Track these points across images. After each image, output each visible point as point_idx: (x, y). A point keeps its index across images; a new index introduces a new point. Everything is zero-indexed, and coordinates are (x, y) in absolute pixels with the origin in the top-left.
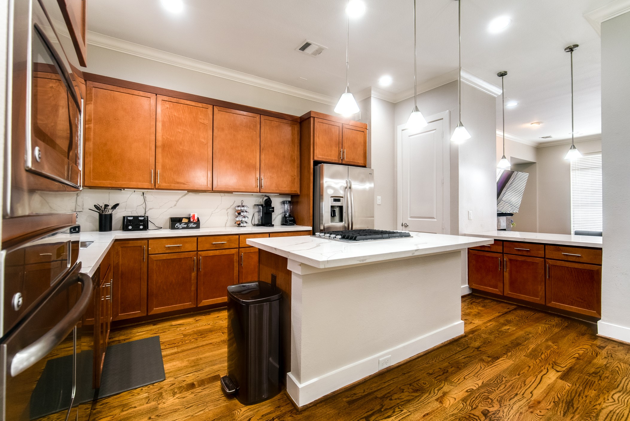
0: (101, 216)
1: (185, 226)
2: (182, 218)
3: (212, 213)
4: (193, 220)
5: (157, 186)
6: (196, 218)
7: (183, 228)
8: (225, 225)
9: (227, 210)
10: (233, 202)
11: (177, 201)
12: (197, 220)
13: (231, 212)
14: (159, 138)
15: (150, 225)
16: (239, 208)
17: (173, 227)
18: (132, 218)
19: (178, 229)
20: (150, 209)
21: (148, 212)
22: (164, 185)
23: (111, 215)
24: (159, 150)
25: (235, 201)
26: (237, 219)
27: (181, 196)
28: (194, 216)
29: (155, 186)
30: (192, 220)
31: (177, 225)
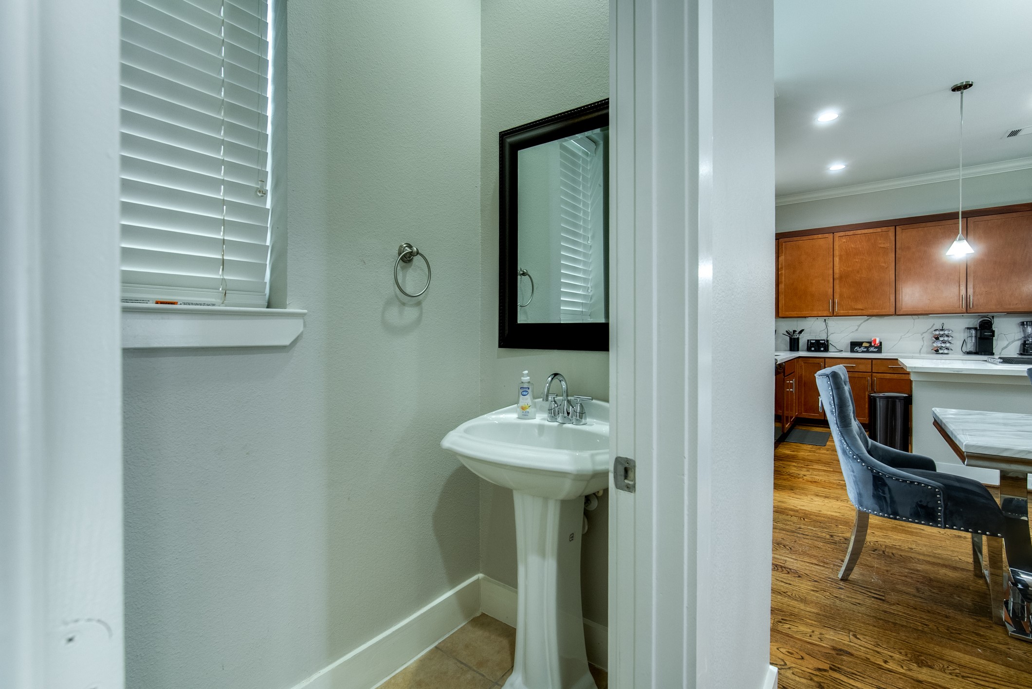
0: (791, 339)
1: (865, 350)
2: (863, 342)
3: (901, 338)
4: (875, 345)
5: (835, 314)
6: (877, 342)
7: (863, 352)
8: (920, 352)
9: (922, 335)
10: (932, 325)
11: (859, 326)
12: (879, 345)
13: (928, 337)
14: (837, 270)
15: (831, 348)
16: (937, 333)
17: (852, 351)
18: (814, 341)
19: (857, 351)
20: (832, 333)
21: (831, 336)
22: (842, 312)
23: (798, 339)
24: (837, 282)
25: (934, 324)
26: (935, 345)
27: (863, 321)
28: (875, 340)
29: (833, 313)
30: (873, 344)
31: (856, 348)
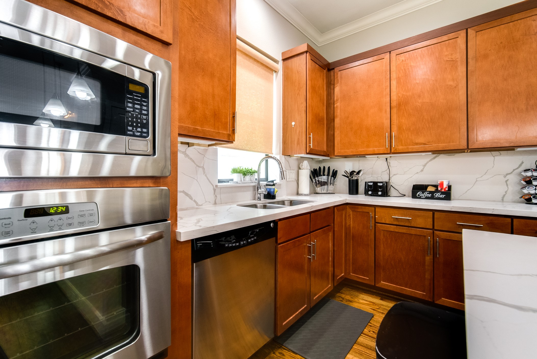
0: (349, 180)
1: (430, 195)
2: (428, 186)
3: (477, 181)
4: (441, 189)
5: (393, 151)
6: (445, 186)
7: (427, 198)
8: (503, 200)
9: (505, 177)
10: (520, 163)
11: (425, 166)
12: (447, 189)
13: (514, 179)
14: (394, 97)
15: (393, 192)
16: (529, 174)
17: (414, 196)
18: (372, 184)
19: (420, 198)
20: (395, 175)
21: (392, 178)
22: (401, 148)
23: (357, 180)
24: (394, 111)
25: (523, 163)
26: (526, 191)
27: (429, 160)
28: (442, 184)
29: (391, 150)
30: (439, 189)
31: (419, 193)
